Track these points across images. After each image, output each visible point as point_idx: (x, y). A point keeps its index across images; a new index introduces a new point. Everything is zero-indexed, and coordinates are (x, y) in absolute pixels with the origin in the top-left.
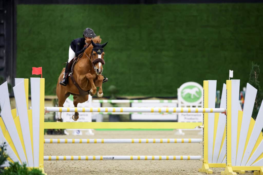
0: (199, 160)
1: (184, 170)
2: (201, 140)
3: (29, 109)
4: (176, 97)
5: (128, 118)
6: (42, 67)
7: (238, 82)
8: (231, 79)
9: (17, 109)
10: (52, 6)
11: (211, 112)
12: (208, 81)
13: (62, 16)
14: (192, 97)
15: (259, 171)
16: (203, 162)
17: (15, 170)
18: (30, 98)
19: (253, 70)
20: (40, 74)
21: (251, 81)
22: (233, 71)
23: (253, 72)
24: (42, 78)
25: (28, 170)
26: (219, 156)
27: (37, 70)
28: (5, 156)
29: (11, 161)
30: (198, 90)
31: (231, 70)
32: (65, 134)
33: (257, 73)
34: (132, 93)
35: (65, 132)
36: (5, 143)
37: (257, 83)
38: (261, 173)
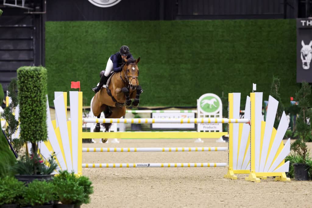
0: (225, 167)
1: (210, 177)
2: (226, 148)
3: (68, 120)
4: (195, 107)
5: (149, 127)
6: (80, 82)
7: (261, 94)
8: (254, 91)
9: (57, 120)
10: (77, 23)
11: (236, 122)
12: (233, 93)
13: (87, 32)
14: (211, 107)
15: (281, 177)
16: (229, 169)
17: (64, 178)
18: (69, 110)
19: (274, 83)
20: (78, 88)
21: (272, 93)
22: (256, 84)
23: (274, 85)
24: (81, 91)
25: (76, 177)
26: (243, 164)
27: (75, 84)
28: (55, 165)
29: (60, 169)
30: (216, 101)
31: (255, 84)
32: (93, 142)
33: (278, 86)
34: (152, 104)
35: (93, 141)
36: (54, 153)
37: (278, 95)
38: (282, 178)
